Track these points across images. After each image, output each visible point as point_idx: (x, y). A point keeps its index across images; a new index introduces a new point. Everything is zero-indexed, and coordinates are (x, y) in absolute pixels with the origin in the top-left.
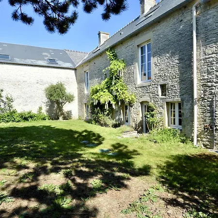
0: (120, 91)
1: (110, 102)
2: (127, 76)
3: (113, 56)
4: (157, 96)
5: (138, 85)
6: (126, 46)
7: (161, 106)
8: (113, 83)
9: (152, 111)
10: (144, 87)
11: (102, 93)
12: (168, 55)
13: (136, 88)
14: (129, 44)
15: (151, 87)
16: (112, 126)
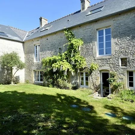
0: (79, 61)
1: (68, 69)
2: (85, 50)
3: (71, 35)
4: (117, 66)
5: (97, 58)
6: (84, 29)
7: (121, 74)
8: (72, 56)
9: (113, 77)
10: (103, 59)
11: (61, 62)
12: (128, 38)
13: (95, 60)
14: (87, 27)
15: (111, 59)
16: (72, 89)
